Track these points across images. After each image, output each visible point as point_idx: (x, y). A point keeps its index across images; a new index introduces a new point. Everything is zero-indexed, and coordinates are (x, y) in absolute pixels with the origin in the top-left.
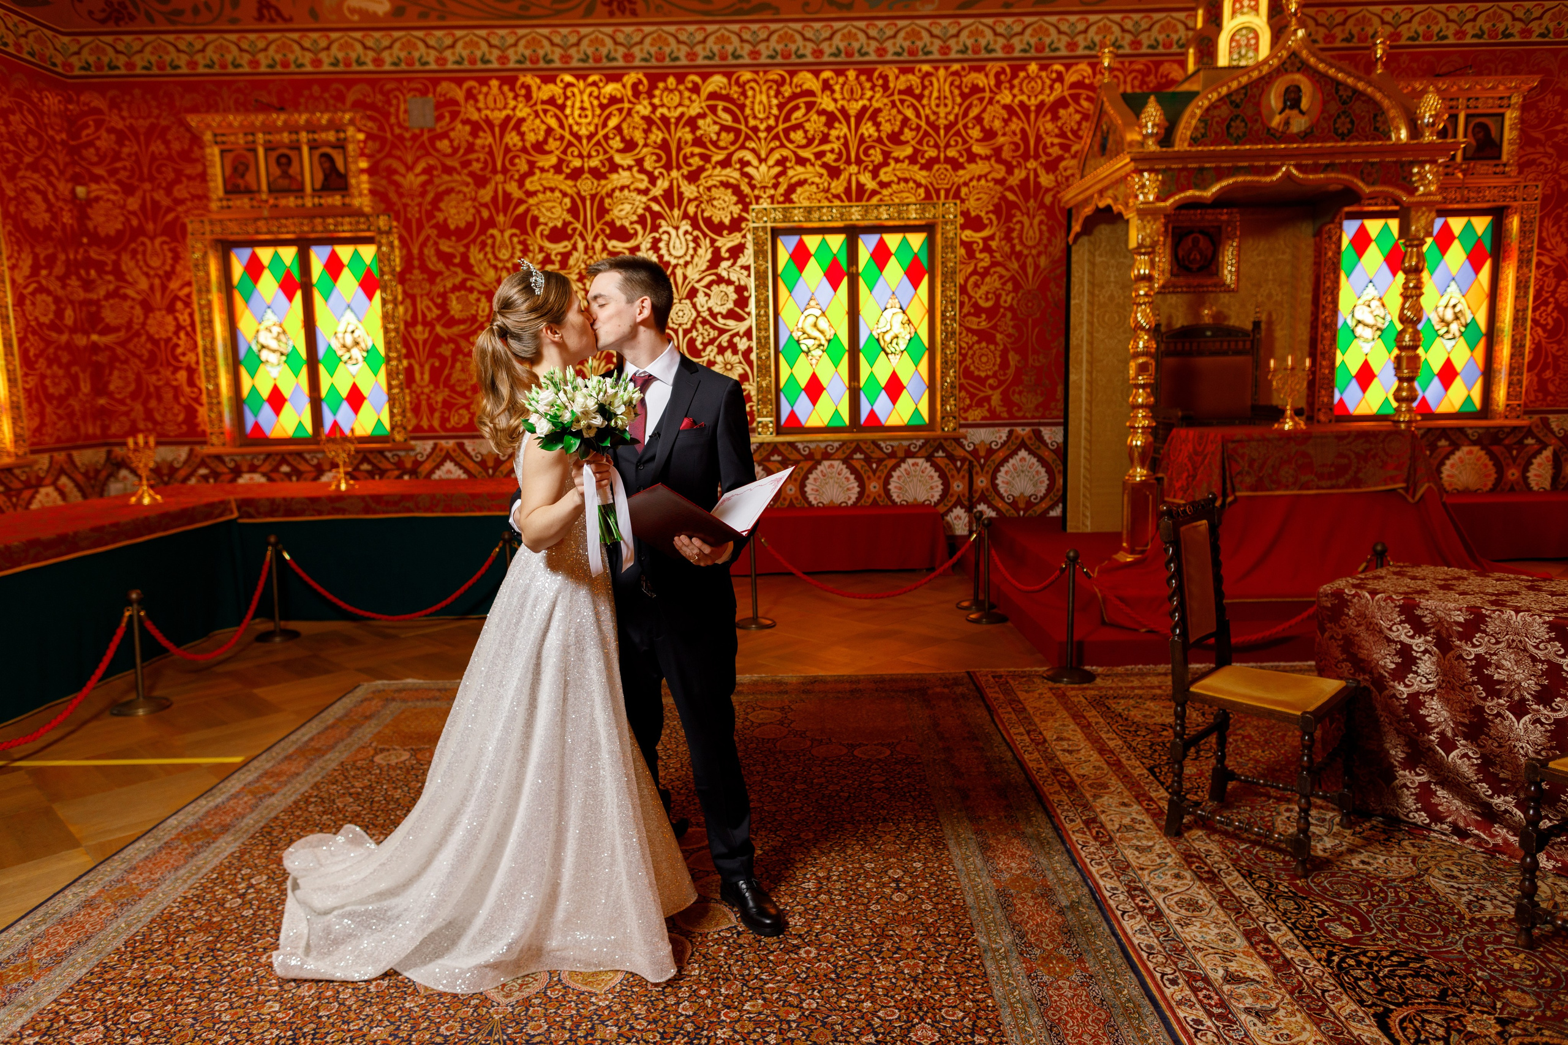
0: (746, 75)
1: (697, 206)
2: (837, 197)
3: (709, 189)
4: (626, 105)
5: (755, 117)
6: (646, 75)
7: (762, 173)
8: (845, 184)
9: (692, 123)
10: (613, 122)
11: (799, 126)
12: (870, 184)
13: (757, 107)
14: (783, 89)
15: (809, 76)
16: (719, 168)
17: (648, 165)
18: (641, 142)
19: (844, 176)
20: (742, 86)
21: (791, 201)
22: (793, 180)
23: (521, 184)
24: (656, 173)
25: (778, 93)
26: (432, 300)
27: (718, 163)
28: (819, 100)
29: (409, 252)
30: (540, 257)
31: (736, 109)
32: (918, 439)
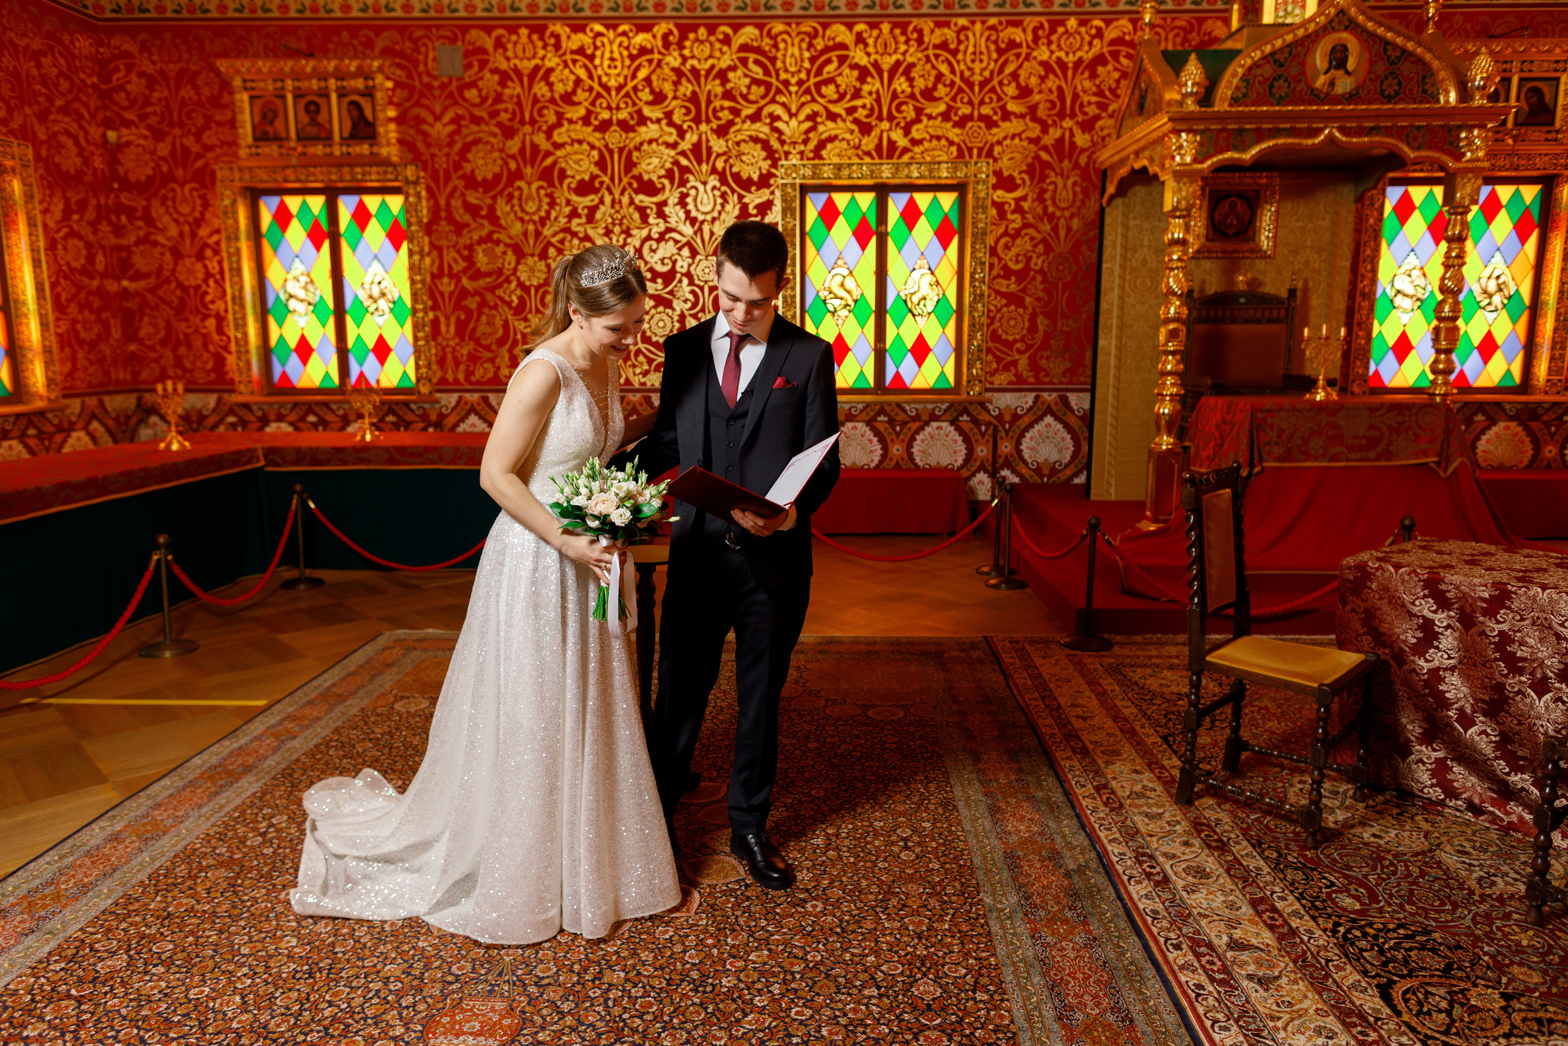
0: (779, 27)
1: (726, 161)
2: (868, 154)
3: (738, 144)
4: (656, 56)
5: (786, 71)
6: (676, 25)
7: (792, 128)
8: (876, 141)
9: (722, 76)
10: (642, 74)
11: (831, 81)
12: (902, 142)
13: (788, 60)
14: (815, 42)
15: (842, 28)
16: (748, 123)
17: (677, 118)
18: (670, 95)
19: (875, 133)
20: (774, 38)
21: (821, 158)
22: (824, 136)
23: (549, 135)
24: (685, 126)
25: (810, 46)
26: (458, 252)
27: (747, 117)
28: (852, 54)
29: (437, 203)
30: (567, 210)
31: (769, 61)
32: (943, 402)
